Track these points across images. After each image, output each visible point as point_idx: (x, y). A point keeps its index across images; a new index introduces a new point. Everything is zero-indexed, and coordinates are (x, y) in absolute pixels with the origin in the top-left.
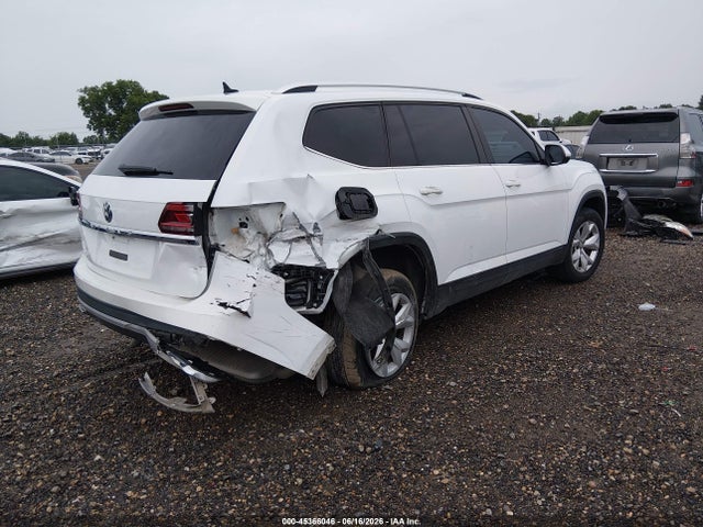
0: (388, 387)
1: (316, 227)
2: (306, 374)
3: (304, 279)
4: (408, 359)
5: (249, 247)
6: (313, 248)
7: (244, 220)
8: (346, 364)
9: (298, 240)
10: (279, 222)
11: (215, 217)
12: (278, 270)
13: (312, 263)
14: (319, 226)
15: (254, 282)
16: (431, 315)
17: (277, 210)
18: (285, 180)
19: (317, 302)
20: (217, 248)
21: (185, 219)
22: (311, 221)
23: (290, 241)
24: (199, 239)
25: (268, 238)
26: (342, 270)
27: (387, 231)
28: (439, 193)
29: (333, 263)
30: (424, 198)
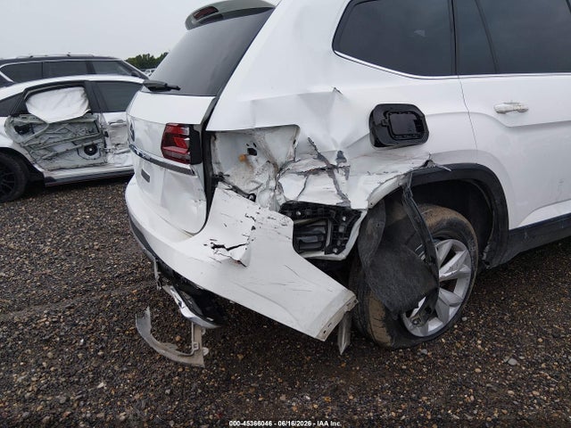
0: (425, 351)
1: (340, 157)
2: (314, 336)
3: (322, 220)
4: (459, 315)
5: (257, 179)
6: (336, 183)
7: (252, 146)
8: (372, 321)
9: (316, 172)
10: (292, 150)
11: (217, 143)
12: (288, 209)
13: (332, 200)
14: (345, 155)
15: (253, 223)
16: (495, 264)
17: (289, 134)
18: (301, 96)
19: (337, 247)
20: (221, 178)
21: (181, 145)
22: (334, 149)
23: (306, 174)
24: (199, 168)
25: (280, 170)
26: (372, 211)
27: (440, 163)
28: (523, 111)
29: (360, 202)
30: (500, 118)
